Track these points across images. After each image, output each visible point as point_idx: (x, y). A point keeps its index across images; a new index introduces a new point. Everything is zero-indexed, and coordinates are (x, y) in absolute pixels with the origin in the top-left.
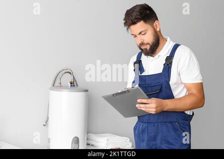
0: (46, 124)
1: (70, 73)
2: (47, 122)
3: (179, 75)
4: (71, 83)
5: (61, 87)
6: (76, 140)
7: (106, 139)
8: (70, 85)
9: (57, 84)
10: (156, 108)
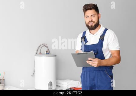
0: (33, 75)
1: (46, 46)
2: (34, 74)
3: (108, 46)
4: (47, 52)
5: (41, 54)
6: (51, 84)
7: (67, 82)
8: (46, 53)
9: (39, 52)
10: (98, 64)
